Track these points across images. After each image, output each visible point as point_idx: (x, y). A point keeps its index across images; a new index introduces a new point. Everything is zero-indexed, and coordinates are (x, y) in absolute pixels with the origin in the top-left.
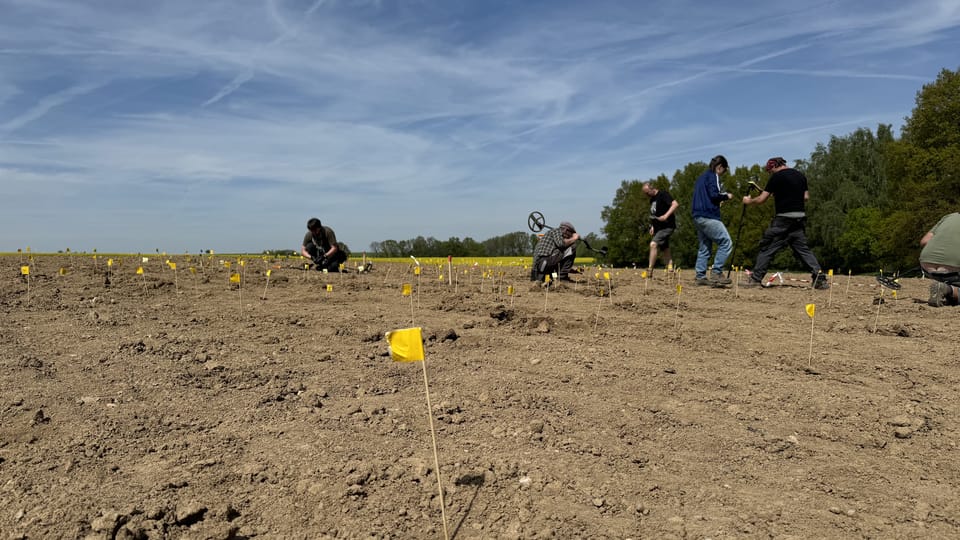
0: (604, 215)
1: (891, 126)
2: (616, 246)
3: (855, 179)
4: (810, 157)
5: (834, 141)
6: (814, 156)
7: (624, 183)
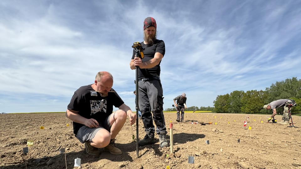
0: (214, 102)
1: (296, 77)
2: (217, 109)
3: (286, 91)
4: (270, 87)
5: (277, 83)
6: (271, 87)
7: (218, 96)
